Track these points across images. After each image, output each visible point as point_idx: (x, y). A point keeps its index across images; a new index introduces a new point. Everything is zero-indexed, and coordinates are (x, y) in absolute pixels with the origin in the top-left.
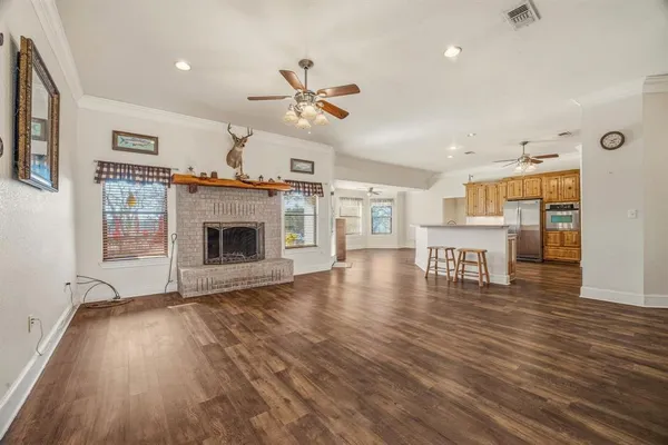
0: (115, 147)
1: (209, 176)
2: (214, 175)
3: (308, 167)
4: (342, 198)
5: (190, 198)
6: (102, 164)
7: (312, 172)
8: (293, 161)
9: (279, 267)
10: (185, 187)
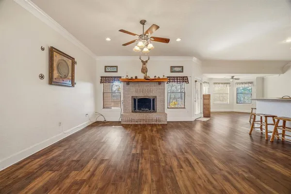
0: (106, 72)
1: (134, 78)
2: (136, 77)
3: (180, 69)
4: (215, 83)
5: (128, 87)
6: (102, 77)
7: (182, 72)
8: (172, 67)
9: (159, 117)
10: (126, 83)
